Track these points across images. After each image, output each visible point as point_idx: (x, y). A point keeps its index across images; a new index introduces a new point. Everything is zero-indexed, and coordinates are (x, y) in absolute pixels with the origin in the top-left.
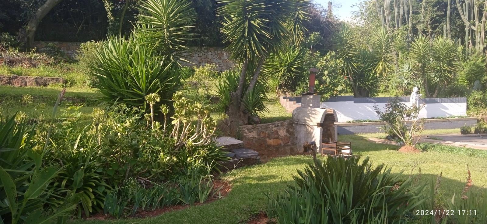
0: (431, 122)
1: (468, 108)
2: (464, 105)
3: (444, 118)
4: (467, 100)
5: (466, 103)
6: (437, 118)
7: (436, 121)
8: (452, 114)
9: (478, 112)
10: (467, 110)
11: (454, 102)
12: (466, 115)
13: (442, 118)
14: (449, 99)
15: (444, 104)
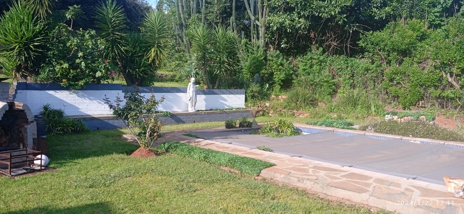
0: (207, 114)
1: (246, 100)
2: (243, 97)
3: (221, 110)
4: (246, 92)
5: (244, 95)
6: (215, 110)
7: (213, 113)
8: (231, 105)
9: (254, 104)
10: (245, 102)
11: (233, 94)
12: (244, 107)
13: (220, 109)
14: (228, 91)
15: (223, 96)
